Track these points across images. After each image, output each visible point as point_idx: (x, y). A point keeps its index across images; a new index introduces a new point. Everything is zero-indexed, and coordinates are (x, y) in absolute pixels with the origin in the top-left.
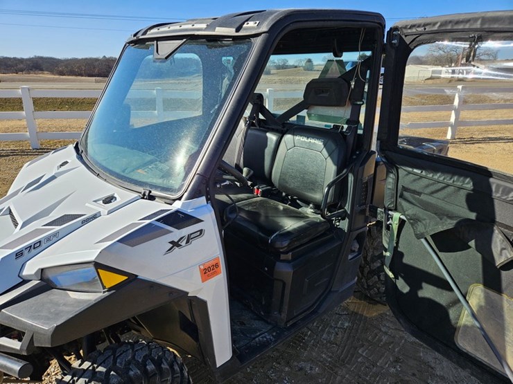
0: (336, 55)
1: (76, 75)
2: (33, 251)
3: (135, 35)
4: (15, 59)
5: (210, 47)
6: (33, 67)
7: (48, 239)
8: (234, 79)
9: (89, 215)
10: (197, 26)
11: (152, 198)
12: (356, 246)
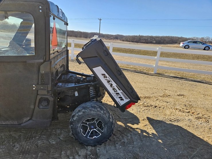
12: (45, 103)
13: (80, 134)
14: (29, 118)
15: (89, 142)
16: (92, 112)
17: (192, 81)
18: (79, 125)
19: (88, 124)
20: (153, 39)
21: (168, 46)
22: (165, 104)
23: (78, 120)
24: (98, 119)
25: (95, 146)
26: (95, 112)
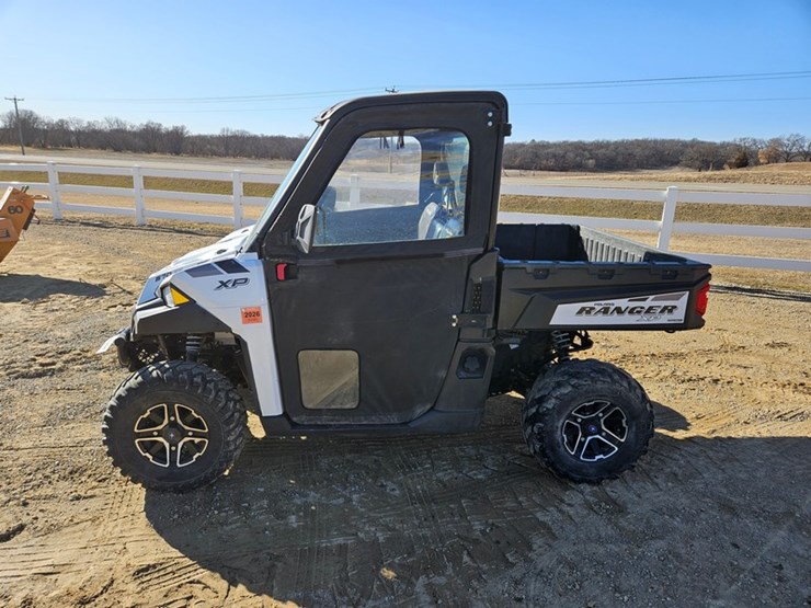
12: (473, 365)
13: (562, 448)
14: (428, 407)
15: (584, 471)
16: (599, 385)
17: (795, 298)
18: (560, 424)
19: (579, 420)
20: (586, 153)
21: (654, 176)
22: (739, 372)
23: (559, 410)
24: (612, 405)
25: (598, 483)
26: (606, 386)
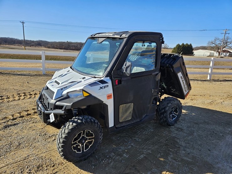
0: (149, 44)
1: (55, 49)
2: (65, 89)
3: (91, 36)
4: (30, 41)
5: (113, 40)
6: (38, 44)
7: (69, 86)
8: (119, 48)
9: (79, 81)
10: (110, 35)
11: (95, 78)
12: (154, 102)
14: (145, 115)
18: (169, 113)
24: (176, 106)
